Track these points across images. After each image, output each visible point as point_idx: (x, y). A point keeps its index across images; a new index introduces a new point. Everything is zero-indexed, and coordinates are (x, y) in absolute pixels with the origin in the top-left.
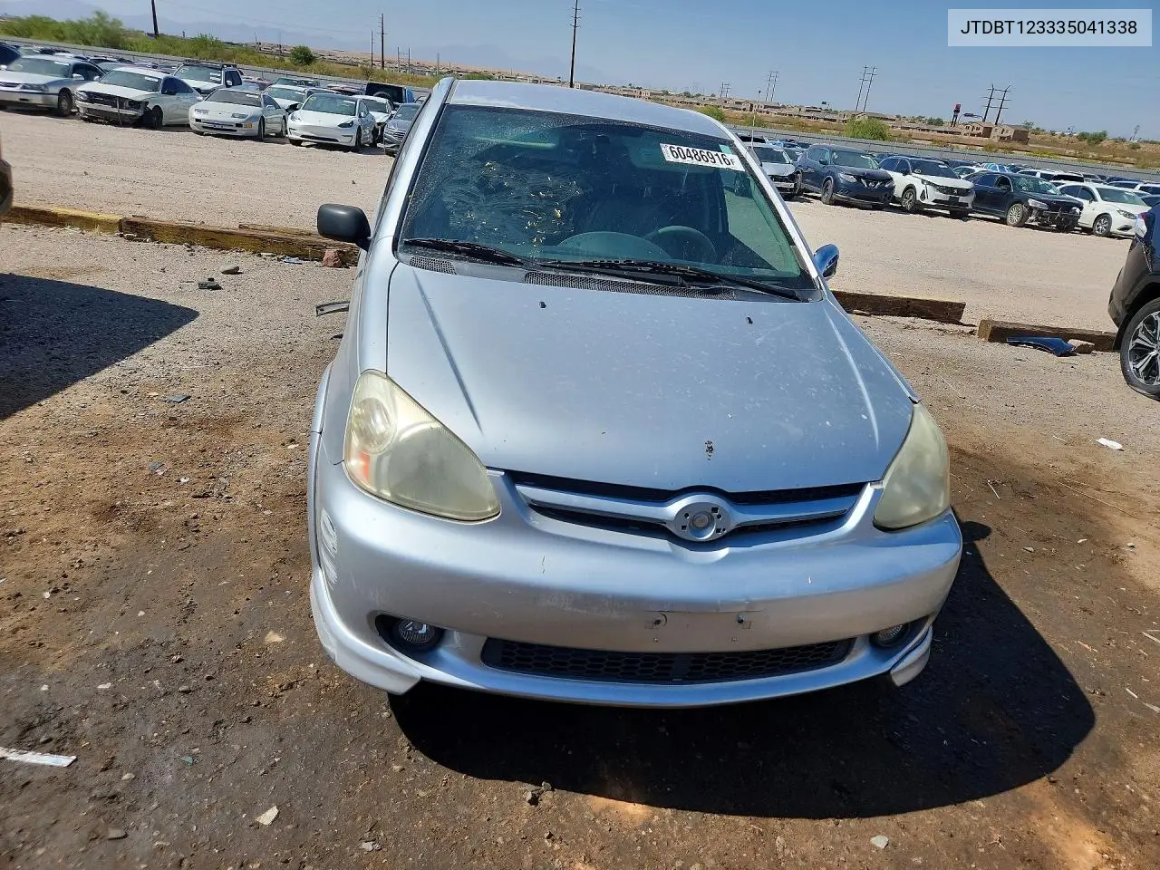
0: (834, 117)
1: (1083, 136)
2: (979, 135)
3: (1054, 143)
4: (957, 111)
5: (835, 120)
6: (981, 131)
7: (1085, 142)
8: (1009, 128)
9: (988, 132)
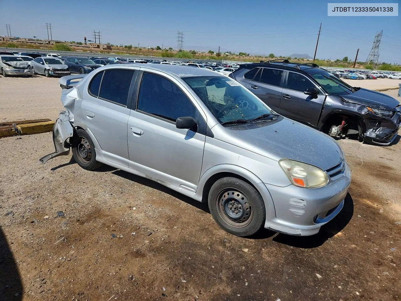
0: (41, 42)
1: (126, 47)
2: (96, 48)
3: (118, 49)
4: (85, 39)
5: (42, 44)
6: (96, 46)
7: (127, 49)
8: (105, 45)
9: (98, 47)
